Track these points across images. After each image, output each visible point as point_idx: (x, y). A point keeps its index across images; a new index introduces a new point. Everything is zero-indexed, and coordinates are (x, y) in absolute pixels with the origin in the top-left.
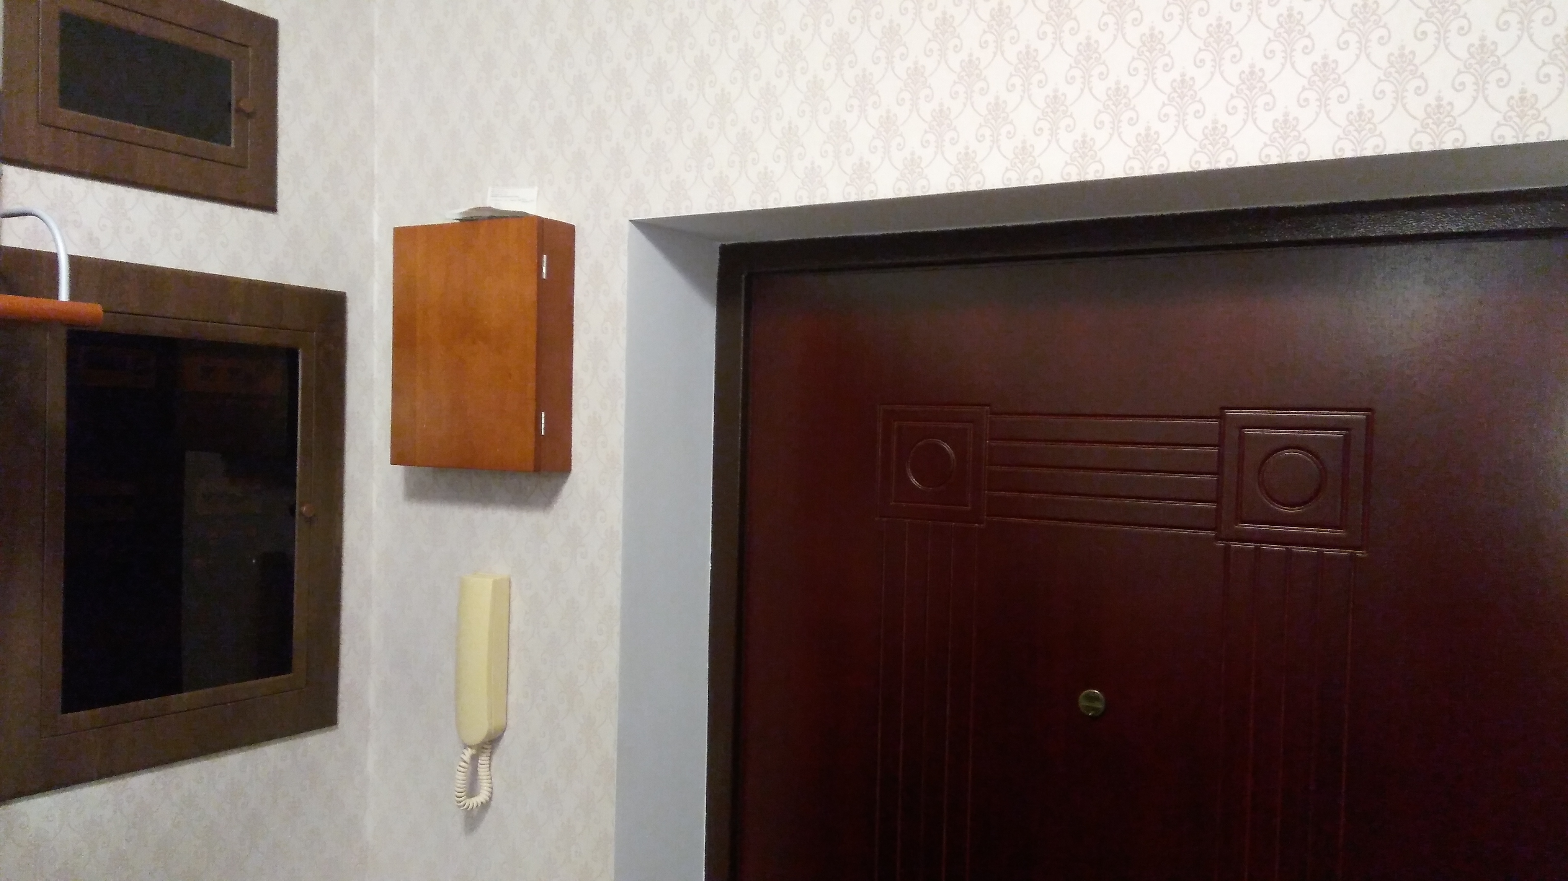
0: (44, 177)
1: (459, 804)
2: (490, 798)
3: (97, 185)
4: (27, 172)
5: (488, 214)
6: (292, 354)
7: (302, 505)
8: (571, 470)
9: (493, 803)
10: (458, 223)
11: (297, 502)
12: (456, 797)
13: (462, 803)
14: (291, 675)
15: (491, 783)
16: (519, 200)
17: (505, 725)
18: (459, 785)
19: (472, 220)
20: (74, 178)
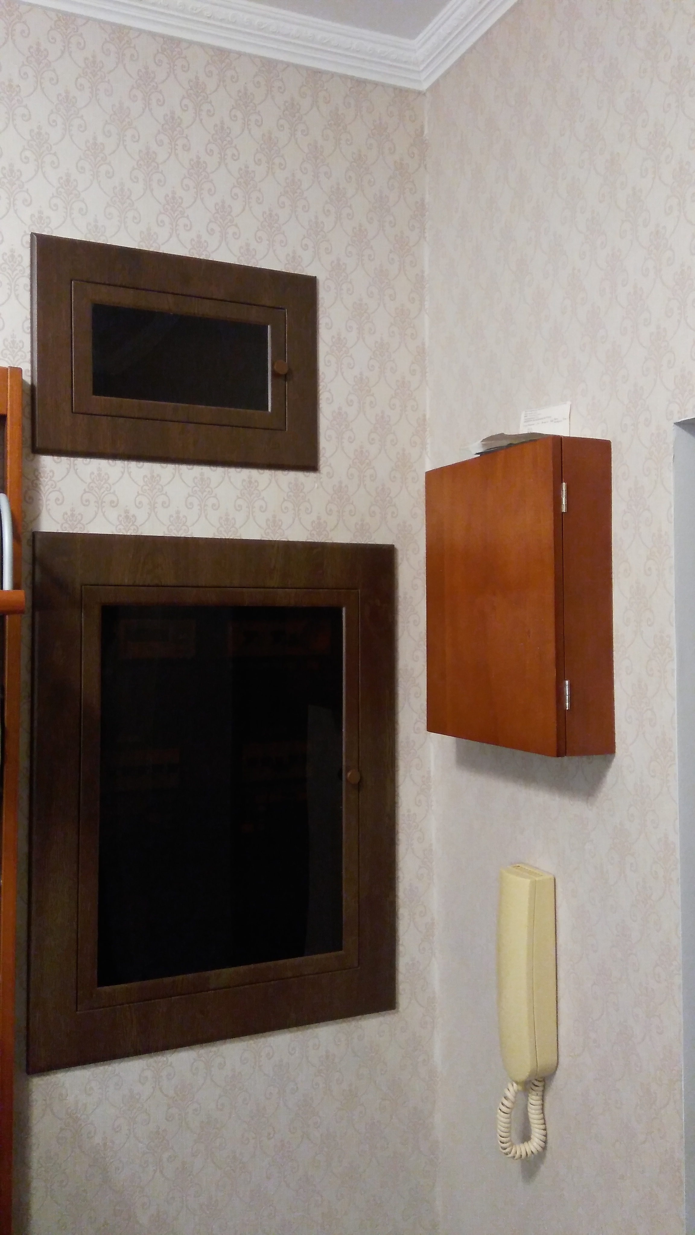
0: (80, 462)
1: (504, 1151)
2: (544, 1148)
3: (133, 465)
4: (64, 460)
5: (505, 443)
6: (334, 614)
7: (347, 771)
8: (615, 752)
9: (548, 1155)
10: (479, 457)
11: (344, 768)
12: (500, 1141)
13: (507, 1150)
14: (340, 952)
15: (545, 1130)
16: (552, 421)
17: (555, 1065)
18: (503, 1129)
19: (493, 452)
20: (110, 461)
